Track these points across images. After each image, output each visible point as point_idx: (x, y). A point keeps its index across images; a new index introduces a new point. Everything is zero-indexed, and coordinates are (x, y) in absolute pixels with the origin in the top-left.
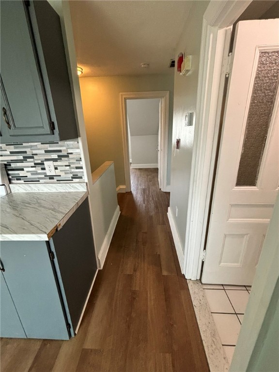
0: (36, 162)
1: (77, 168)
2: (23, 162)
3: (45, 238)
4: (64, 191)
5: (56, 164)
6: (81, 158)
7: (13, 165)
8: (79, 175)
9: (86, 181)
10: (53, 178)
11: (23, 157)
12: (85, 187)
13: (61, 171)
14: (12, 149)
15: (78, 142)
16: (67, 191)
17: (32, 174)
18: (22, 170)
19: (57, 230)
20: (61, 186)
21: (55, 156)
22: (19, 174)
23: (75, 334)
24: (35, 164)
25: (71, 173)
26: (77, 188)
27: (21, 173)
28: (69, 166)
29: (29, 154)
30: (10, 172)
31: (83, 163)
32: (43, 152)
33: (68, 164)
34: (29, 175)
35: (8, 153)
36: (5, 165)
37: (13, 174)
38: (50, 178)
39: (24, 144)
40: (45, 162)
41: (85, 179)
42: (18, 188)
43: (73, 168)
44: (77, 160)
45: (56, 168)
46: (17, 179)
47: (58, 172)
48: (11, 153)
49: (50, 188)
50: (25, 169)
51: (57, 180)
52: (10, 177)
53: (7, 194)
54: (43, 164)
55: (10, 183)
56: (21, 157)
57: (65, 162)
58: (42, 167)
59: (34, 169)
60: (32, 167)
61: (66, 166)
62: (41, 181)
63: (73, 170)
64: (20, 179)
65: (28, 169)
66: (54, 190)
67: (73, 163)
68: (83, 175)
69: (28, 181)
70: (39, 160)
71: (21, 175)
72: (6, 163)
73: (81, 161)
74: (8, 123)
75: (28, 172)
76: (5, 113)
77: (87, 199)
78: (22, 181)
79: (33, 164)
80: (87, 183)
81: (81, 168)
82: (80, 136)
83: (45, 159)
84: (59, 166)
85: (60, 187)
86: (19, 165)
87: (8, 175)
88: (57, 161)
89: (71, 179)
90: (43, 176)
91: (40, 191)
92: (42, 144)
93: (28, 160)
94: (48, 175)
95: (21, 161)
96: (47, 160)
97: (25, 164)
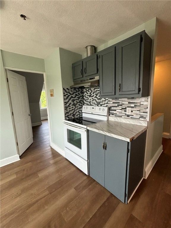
0: (123, 107)
1: (144, 112)
3: (128, 140)
5: (132, 109)
6: (147, 107)
7: (112, 108)
8: (144, 116)
9: (148, 120)
10: (129, 116)
12: (147, 124)
13: (134, 113)
14: (114, 101)
15: (148, 99)
16: (135, 124)
17: (119, 113)
19: (133, 139)
20: (133, 121)
21: (133, 105)
22: (113, 112)
23: (127, 203)
24: (122, 108)
25: (139, 115)
26: (141, 124)
27: (115, 112)
28: (140, 111)
29: (120, 104)
30: (110, 111)
31: (148, 110)
32: (127, 103)
33: (139, 110)
34: (118, 113)
35: (112, 103)
36: (109, 108)
37: (111, 112)
38: (127, 116)
39: (120, 99)
40: (127, 108)
41: (148, 119)
42: (112, 119)
43: (142, 112)
44: (145, 108)
45: (132, 112)
46: (112, 115)
47: (132, 114)
48: (113, 103)
49: (126, 121)
50: (117, 110)
51: (131, 118)
52: (110, 113)
53: (107, 120)
54: (126, 109)
55: (109, 116)
56: (116, 105)
57: (138, 109)
58: (125, 110)
59: (121, 111)
60: (120, 110)
61: (138, 111)
62: (123, 117)
63: (141, 114)
64: (113, 115)
65: (118, 111)
66: (128, 122)
67: (142, 110)
68: (147, 117)
69: (116, 116)
70: (124, 106)
71: (114, 113)
72: (110, 107)
73: (147, 109)
74: (120, 90)
75: (118, 112)
76: (120, 86)
77: (146, 131)
78: (114, 116)
79: (121, 108)
80: (148, 122)
81: (147, 113)
82: (150, 96)
84: (134, 110)
86: (115, 108)
87: (109, 112)
89: (139, 118)
90: (124, 115)
92: (128, 99)
93: (119, 106)
94: (127, 114)
95: (116, 107)
96: (128, 107)
97: (117, 108)
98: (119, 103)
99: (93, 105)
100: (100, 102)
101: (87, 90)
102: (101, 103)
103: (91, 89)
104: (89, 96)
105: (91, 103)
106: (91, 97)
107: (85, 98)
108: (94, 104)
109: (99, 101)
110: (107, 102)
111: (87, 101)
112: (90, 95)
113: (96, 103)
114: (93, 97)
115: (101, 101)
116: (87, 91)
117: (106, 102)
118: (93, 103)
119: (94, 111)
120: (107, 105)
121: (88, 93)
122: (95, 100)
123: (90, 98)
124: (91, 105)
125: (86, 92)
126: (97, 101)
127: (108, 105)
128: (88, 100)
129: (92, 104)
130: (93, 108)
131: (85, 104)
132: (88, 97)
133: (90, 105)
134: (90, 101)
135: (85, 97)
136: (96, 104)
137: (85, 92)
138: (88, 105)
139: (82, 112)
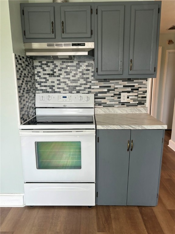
0: (115, 93)
1: (142, 97)
2: (106, 93)
4: (132, 113)
7: (99, 95)
8: (143, 102)
9: (147, 106)
10: (124, 104)
11: (108, 90)
12: (147, 110)
13: (131, 99)
14: (102, 84)
16: (134, 113)
17: (110, 102)
18: (105, 98)
21: (129, 89)
22: (101, 101)
25: (138, 101)
26: (141, 111)
27: (103, 101)
29: (112, 88)
32: (122, 86)
33: (137, 95)
34: (108, 102)
35: (98, 87)
37: (98, 101)
38: (122, 105)
39: (111, 81)
40: (122, 94)
43: (140, 97)
44: (143, 92)
45: (128, 98)
46: (99, 105)
48: (100, 87)
49: (122, 111)
51: (127, 106)
54: (120, 94)
55: (95, 107)
56: (106, 90)
57: (135, 93)
58: (119, 96)
59: (113, 98)
61: (135, 96)
62: (116, 106)
63: (139, 99)
64: (101, 105)
66: (125, 112)
67: (140, 94)
68: (146, 102)
69: (106, 106)
70: (118, 92)
71: (102, 102)
73: (146, 92)
75: (108, 100)
78: (102, 106)
79: (113, 95)
81: (145, 97)
83: (122, 91)
84: (131, 96)
85: (129, 110)
86: (103, 95)
88: (130, 93)
89: (137, 105)
90: (118, 103)
91: (115, 113)
92: (123, 81)
93: (110, 92)
94: (121, 102)
95: (105, 92)
96: (123, 92)
97: (108, 94)
98: (110, 87)
99: (60, 92)
100: (77, 86)
101: (44, 62)
102: (78, 88)
103: (53, 62)
104: (49, 74)
105: (54, 88)
106: (55, 76)
107: (37, 78)
108: (61, 90)
109: (74, 84)
110: (90, 86)
111: (42, 84)
112: (52, 72)
113: (67, 88)
114: (59, 76)
115: (78, 84)
116: (43, 64)
117: (88, 86)
118: (58, 88)
119: (69, 103)
120: (89, 90)
121: (47, 68)
122: (65, 82)
123: (51, 79)
124: (55, 92)
125: (40, 66)
126: (70, 84)
127: (92, 90)
128: (46, 82)
129: (57, 90)
130: (64, 97)
131: (38, 90)
132: (47, 76)
133: (51, 92)
134: (53, 84)
135: (39, 76)
136: (68, 90)
137: (37, 66)
138: (48, 92)
139: (36, 106)
